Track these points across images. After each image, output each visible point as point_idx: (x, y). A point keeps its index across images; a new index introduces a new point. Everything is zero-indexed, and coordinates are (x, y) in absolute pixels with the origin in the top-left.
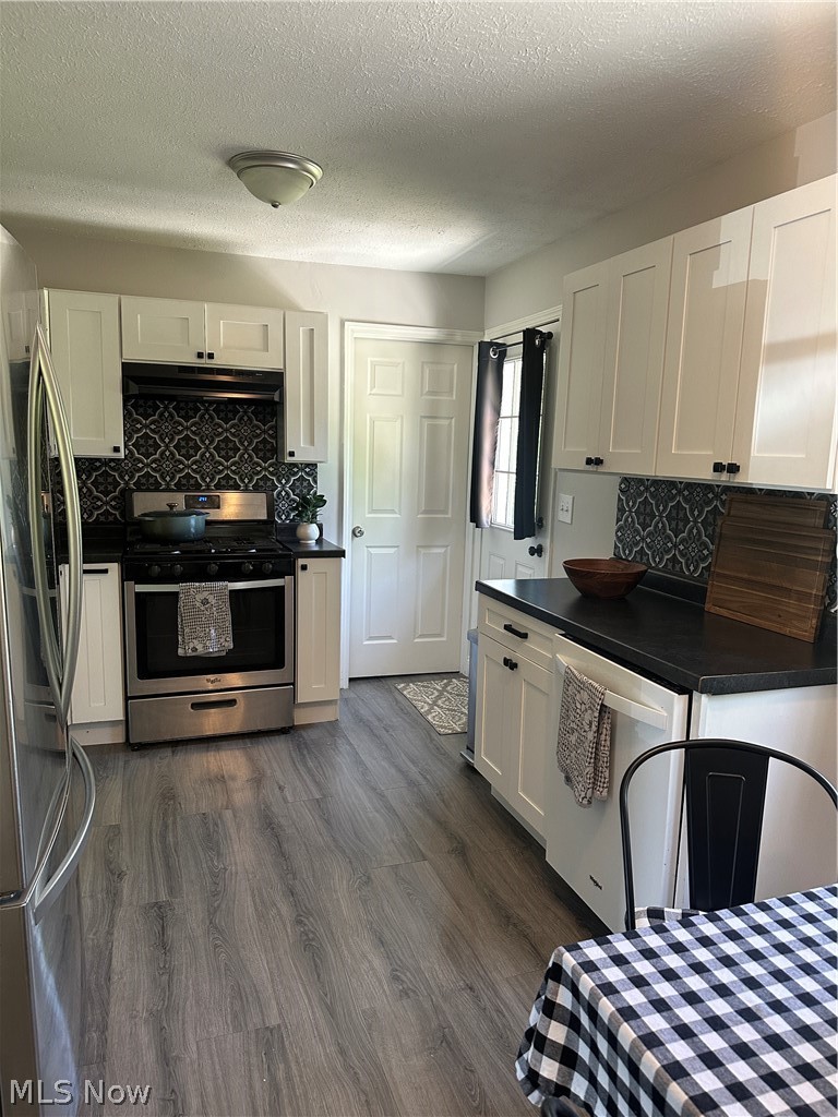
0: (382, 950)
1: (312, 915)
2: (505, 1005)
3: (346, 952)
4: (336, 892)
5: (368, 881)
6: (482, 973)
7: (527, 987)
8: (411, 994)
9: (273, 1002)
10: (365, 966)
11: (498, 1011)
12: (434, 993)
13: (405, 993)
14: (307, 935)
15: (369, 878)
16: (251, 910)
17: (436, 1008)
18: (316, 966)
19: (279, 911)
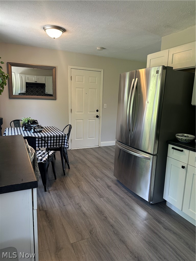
0: (83, 212)
1: (103, 219)
2: (58, 203)
3: (92, 211)
4: (99, 227)
5: (91, 232)
6: (61, 208)
7: (52, 206)
8: (76, 204)
9: (103, 201)
10: (87, 208)
11: (59, 202)
12: (72, 204)
13: (78, 204)
14: (102, 214)
15: (91, 233)
16: (120, 220)
17: (72, 202)
18: (97, 208)
19: (112, 220)
